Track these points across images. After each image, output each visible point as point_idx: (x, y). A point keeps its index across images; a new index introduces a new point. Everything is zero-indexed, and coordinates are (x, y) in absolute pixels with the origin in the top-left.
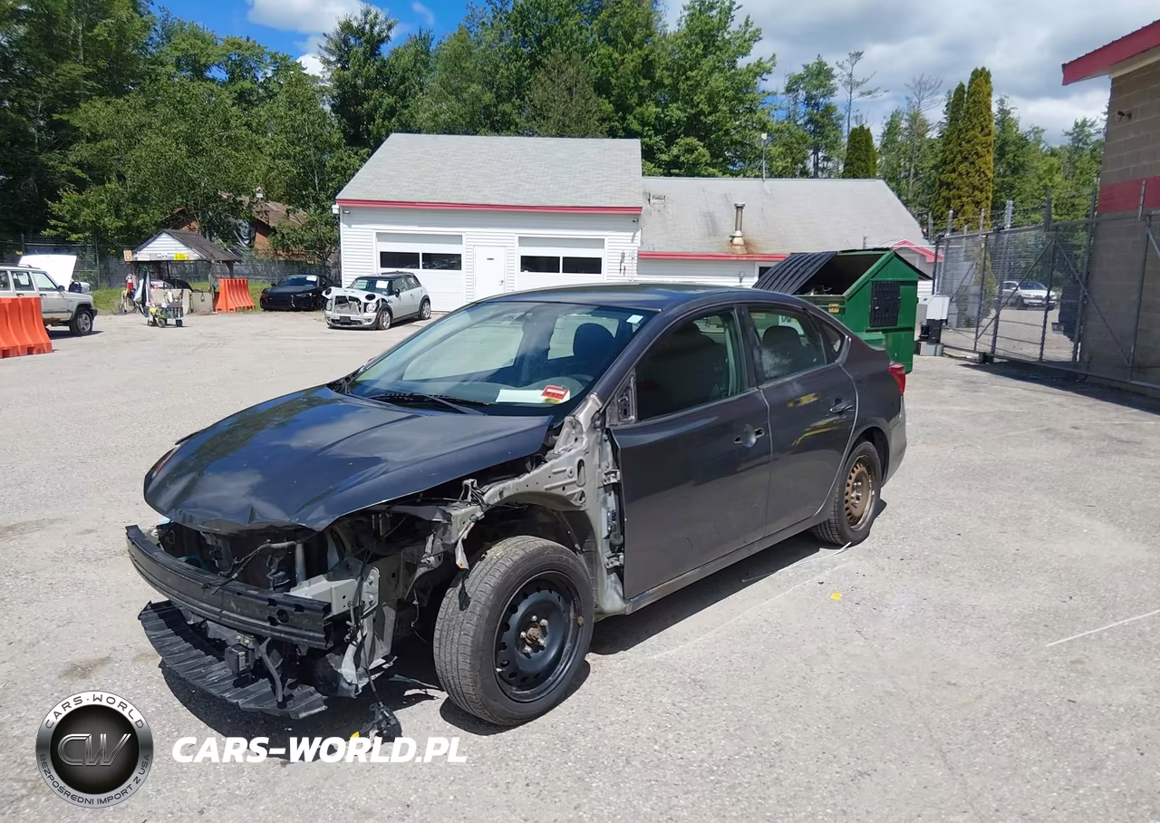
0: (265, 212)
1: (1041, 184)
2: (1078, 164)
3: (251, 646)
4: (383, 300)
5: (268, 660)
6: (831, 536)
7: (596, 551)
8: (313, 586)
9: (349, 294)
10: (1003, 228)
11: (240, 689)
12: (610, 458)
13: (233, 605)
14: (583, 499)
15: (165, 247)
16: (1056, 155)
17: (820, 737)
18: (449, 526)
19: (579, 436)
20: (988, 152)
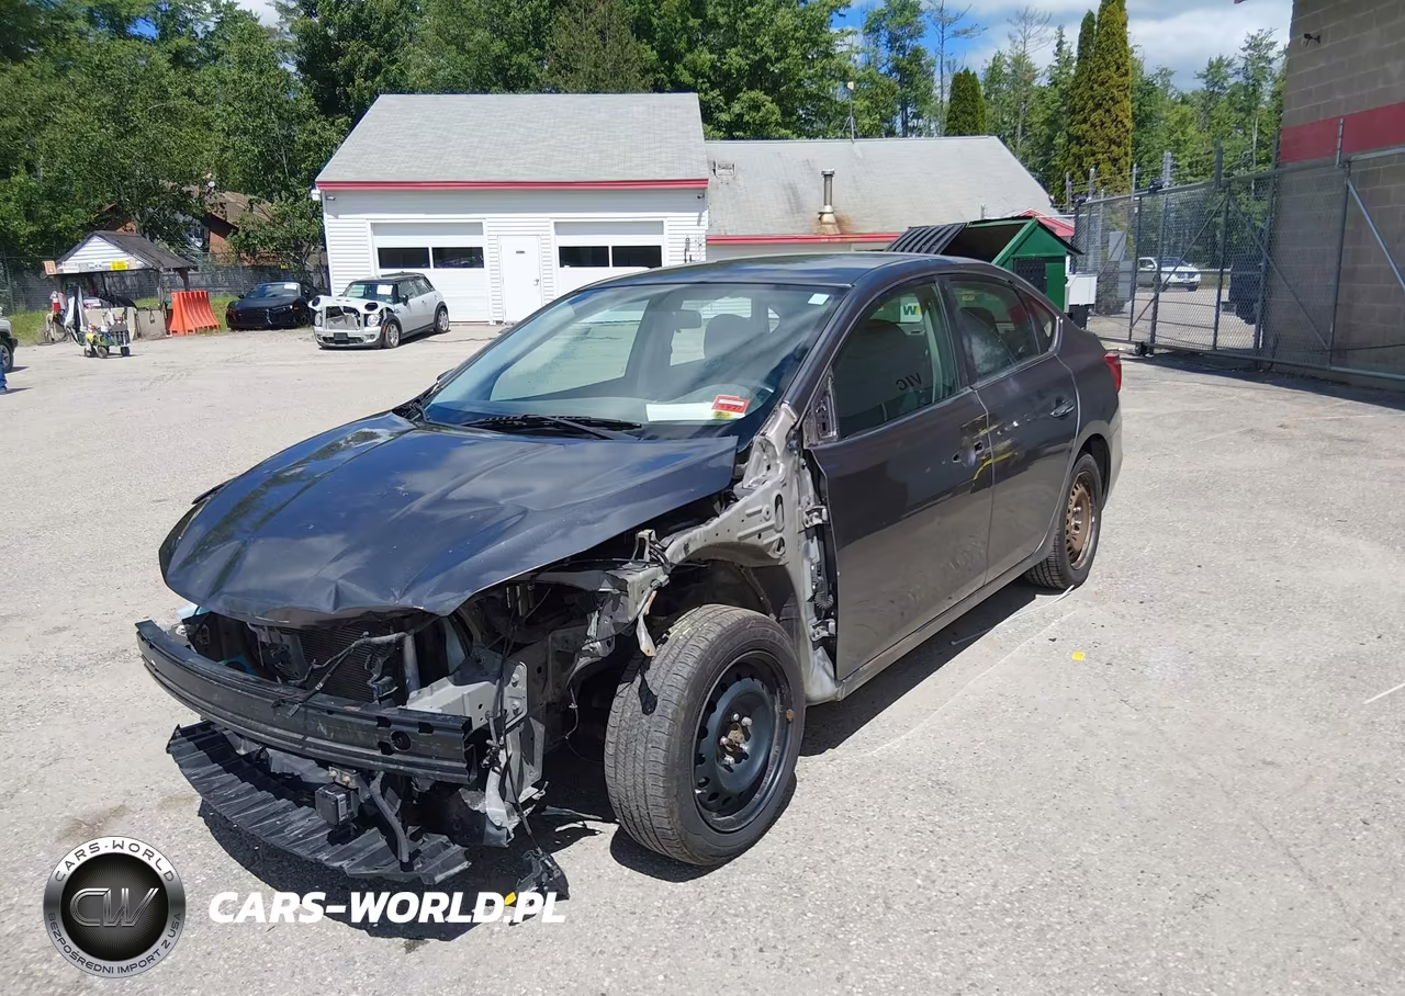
0: (221, 204)
1: (1173, 138)
2: (1213, 113)
3: (353, 785)
4: (388, 309)
5: (383, 804)
6: (1048, 578)
7: (799, 619)
8: (436, 694)
9: (342, 303)
10: (1161, 187)
11: (339, 847)
12: (811, 491)
13: (322, 728)
14: (782, 549)
15: (97, 254)
16: (1187, 103)
17: (1130, 850)
18: (622, 598)
19: (772, 463)
20: (1126, 95)
